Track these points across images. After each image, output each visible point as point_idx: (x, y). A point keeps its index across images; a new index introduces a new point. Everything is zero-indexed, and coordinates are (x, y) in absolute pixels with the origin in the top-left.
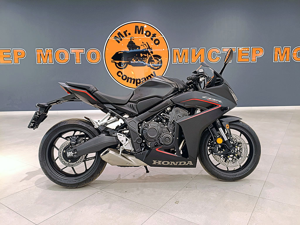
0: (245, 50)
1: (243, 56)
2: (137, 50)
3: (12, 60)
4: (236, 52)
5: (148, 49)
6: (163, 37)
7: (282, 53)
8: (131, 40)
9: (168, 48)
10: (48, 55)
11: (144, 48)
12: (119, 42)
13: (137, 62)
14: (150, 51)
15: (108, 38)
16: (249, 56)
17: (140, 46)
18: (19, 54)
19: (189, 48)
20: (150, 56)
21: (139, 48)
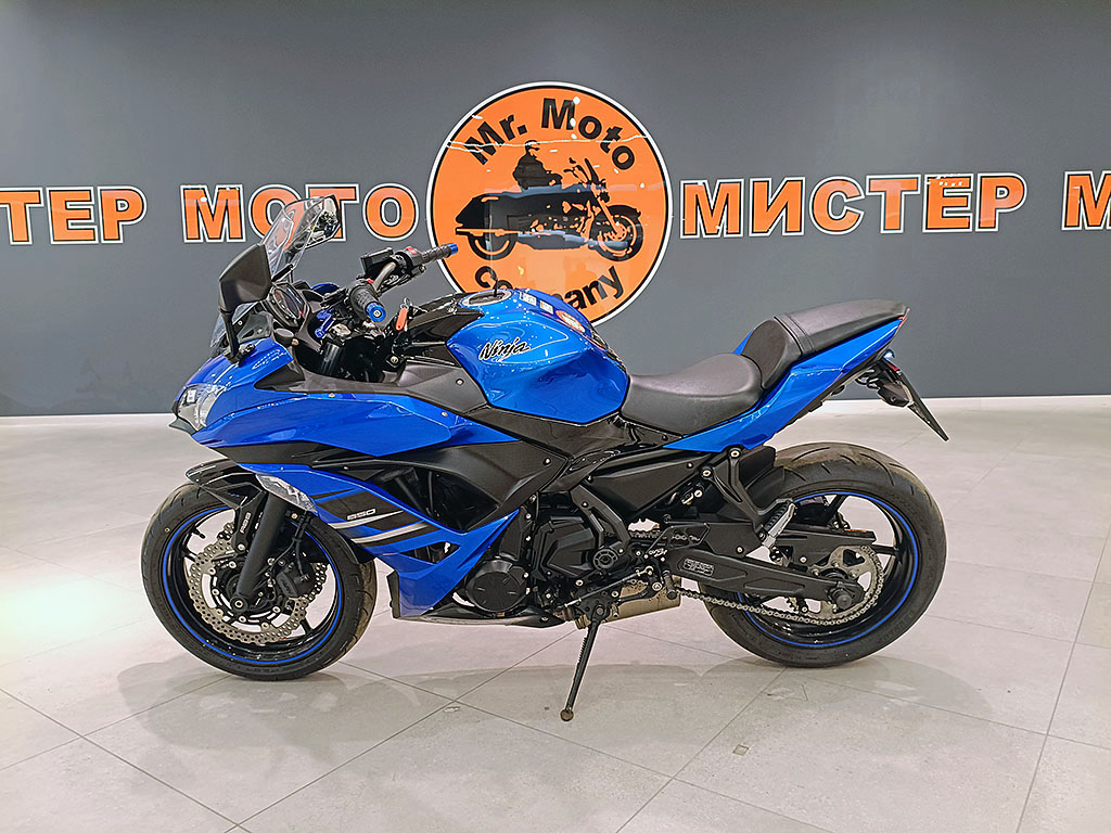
0: (953, 185)
1: (945, 209)
2: (551, 188)
3: (95, 227)
4: (919, 192)
5: (589, 183)
6: (646, 139)
7: (1096, 196)
8: (528, 153)
9: (664, 179)
10: (227, 208)
11: (577, 181)
12: (483, 160)
13: (548, 233)
14: (596, 192)
15: (445, 145)
16: (969, 208)
17: (562, 174)
18: (122, 205)
19: (742, 180)
20: (598, 210)
21: (558, 182)
